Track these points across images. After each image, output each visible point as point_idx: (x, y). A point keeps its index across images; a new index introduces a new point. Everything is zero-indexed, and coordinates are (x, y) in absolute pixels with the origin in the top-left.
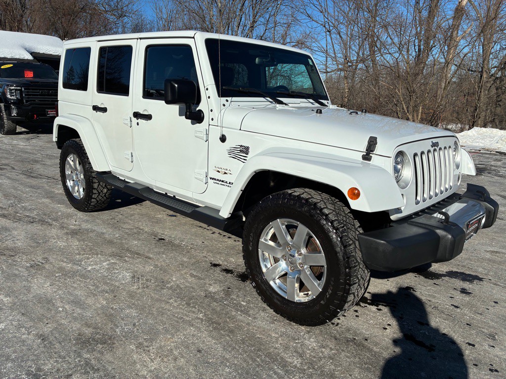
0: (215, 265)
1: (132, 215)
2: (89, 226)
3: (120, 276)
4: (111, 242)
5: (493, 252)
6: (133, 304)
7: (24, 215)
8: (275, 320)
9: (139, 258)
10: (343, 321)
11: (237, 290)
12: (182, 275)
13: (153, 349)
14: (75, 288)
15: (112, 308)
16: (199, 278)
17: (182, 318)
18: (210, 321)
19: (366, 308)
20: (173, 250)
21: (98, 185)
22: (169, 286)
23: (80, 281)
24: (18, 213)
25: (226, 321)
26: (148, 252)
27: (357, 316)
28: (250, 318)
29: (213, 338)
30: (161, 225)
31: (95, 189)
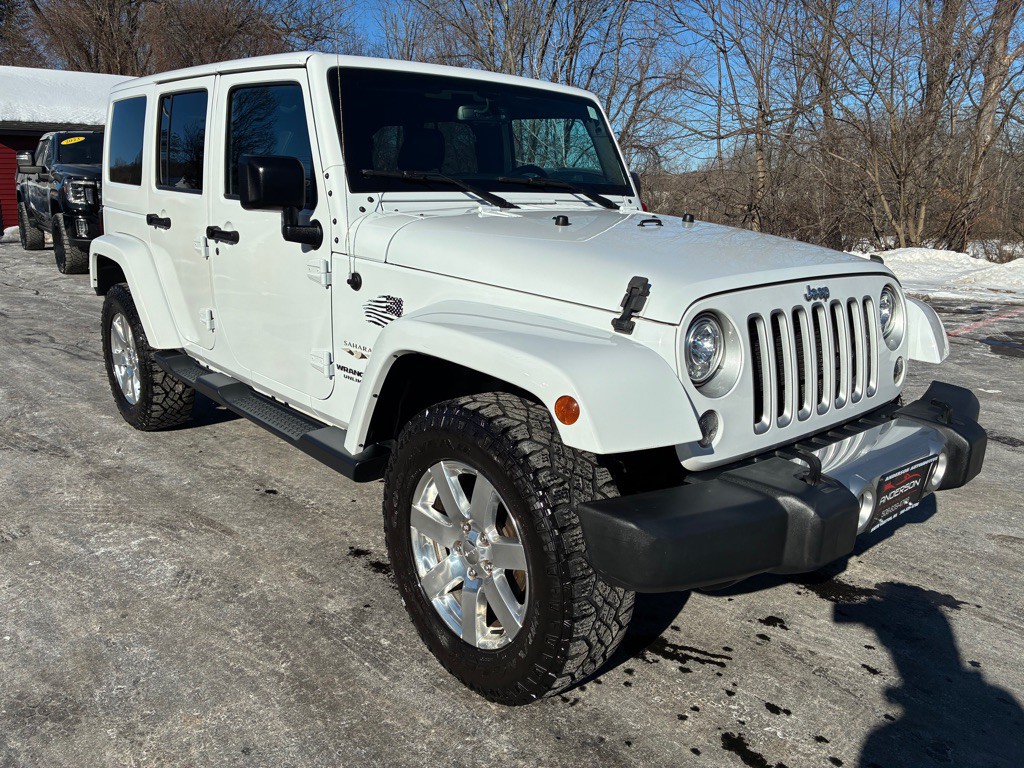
0: (358, 553)
1: (236, 439)
2: (141, 461)
3: (153, 572)
4: (167, 496)
5: (1005, 538)
6: (153, 635)
7: (27, 436)
8: (438, 685)
9: (206, 531)
10: (590, 695)
11: (383, 611)
12: (281, 571)
13: (152, 739)
14: (55, 594)
15: (107, 643)
16: (315, 581)
17: (241, 671)
18: (298, 681)
19: (655, 664)
20: (284, 515)
21: (164, 378)
22: (245, 595)
23: (70, 578)
24: (17, 430)
25: (331, 684)
26: (233, 520)
27: (627, 684)
28: (385, 678)
29: (288, 721)
30: (283, 460)
31: (156, 384)
